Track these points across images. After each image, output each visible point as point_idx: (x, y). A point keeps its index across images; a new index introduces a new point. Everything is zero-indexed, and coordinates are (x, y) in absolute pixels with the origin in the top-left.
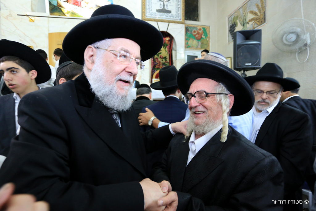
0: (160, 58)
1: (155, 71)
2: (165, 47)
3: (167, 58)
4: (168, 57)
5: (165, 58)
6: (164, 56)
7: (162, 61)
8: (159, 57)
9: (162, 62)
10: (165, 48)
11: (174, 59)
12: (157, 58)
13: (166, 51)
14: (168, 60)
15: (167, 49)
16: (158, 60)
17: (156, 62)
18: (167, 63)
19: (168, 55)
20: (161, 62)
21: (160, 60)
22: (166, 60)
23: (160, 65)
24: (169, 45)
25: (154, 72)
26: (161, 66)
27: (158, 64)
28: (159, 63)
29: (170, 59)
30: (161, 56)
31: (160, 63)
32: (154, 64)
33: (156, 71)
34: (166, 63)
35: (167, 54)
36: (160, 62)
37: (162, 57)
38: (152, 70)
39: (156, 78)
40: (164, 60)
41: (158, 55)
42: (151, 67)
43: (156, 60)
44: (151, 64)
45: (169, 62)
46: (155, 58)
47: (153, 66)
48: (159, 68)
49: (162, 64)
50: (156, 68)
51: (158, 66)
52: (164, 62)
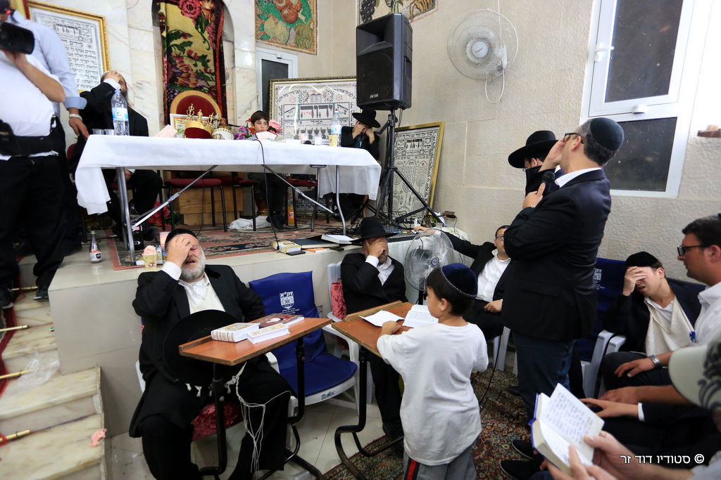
0: (189, 56)
1: (174, 92)
2: (201, 27)
3: (208, 61)
4: (210, 57)
5: (203, 59)
6: (199, 55)
7: (196, 65)
8: (186, 54)
9: (195, 69)
10: (203, 31)
11: (227, 64)
12: (179, 57)
13: (205, 39)
14: (211, 65)
15: (206, 35)
16: (182, 62)
17: (178, 69)
18: (209, 73)
19: (211, 51)
20: (192, 70)
21: (187, 61)
22: (205, 65)
23: (189, 76)
24: (213, 25)
25: (174, 97)
26: (193, 80)
27: (184, 75)
28: (185, 71)
29: (218, 64)
30: (190, 52)
31: (189, 72)
32: (171, 73)
33: (179, 92)
34: (207, 74)
35: (208, 49)
36: (187, 69)
37: (192, 55)
38: (167, 88)
39: (178, 113)
40: (199, 64)
41: (181, 47)
42: (164, 81)
43: (177, 61)
44: (164, 71)
45: (213, 71)
46: (173, 54)
47: (170, 77)
48: (188, 85)
49: (196, 74)
50: (177, 84)
51: (184, 79)
52: (200, 70)
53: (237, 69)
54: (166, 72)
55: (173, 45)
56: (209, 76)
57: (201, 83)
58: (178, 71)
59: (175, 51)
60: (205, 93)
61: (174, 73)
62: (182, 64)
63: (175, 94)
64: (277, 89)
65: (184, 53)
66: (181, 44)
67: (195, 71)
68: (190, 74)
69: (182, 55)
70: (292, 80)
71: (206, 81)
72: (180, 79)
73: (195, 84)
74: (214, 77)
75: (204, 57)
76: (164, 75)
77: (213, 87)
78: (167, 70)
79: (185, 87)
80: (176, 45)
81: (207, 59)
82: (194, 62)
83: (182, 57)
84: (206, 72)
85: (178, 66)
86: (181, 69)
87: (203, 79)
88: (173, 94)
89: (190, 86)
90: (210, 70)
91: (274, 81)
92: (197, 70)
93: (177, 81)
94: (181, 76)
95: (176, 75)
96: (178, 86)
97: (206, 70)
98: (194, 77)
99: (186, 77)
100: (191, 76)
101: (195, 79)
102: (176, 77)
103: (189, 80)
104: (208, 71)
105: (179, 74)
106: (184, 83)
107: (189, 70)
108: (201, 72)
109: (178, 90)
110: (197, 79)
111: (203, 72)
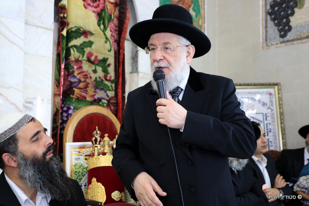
0: (89, 60)
1: (69, 109)
2: (104, 24)
3: (109, 65)
4: (111, 60)
5: (104, 62)
6: (100, 57)
7: (95, 71)
8: (85, 58)
9: (94, 76)
10: (105, 28)
11: (128, 68)
12: (77, 61)
13: (107, 38)
14: (111, 70)
15: (108, 33)
16: (81, 67)
17: (75, 77)
18: (109, 81)
19: (112, 53)
20: (91, 78)
21: (87, 67)
22: (105, 71)
23: (86, 86)
24: (116, 21)
25: (69, 116)
26: (91, 90)
27: (81, 85)
28: (82, 80)
29: (118, 70)
30: (90, 54)
31: (88, 80)
32: (68, 83)
33: (76, 109)
34: (106, 83)
35: (110, 51)
36: (86, 76)
37: (93, 58)
39: (75, 139)
40: (99, 69)
41: (80, 49)
42: (57, 95)
43: (75, 67)
44: (58, 81)
45: (113, 78)
46: (72, 58)
47: (65, 89)
48: (85, 98)
49: (94, 83)
50: (73, 98)
51: (81, 90)
52: (100, 78)
53: (140, 75)
55: (72, 47)
56: (108, 84)
57: (100, 94)
58: (75, 80)
59: (74, 54)
60: (104, 107)
61: (71, 83)
62: (80, 71)
63: (70, 112)
65: (83, 57)
66: (81, 45)
67: (93, 79)
68: (89, 84)
69: (80, 59)
71: (105, 92)
72: (76, 91)
73: (93, 96)
74: (113, 85)
75: (105, 60)
76: (58, 86)
77: (111, 99)
79: (81, 100)
80: (75, 46)
81: (108, 62)
82: (93, 68)
83: (81, 61)
84: (106, 80)
85: (75, 74)
86: (78, 77)
87: (102, 89)
88: (67, 112)
89: (89, 99)
90: (111, 77)
92: (96, 78)
93: (73, 94)
94: (78, 86)
95: (73, 86)
96: (74, 100)
97: (105, 77)
98: (92, 87)
99: (84, 87)
100: (89, 85)
101: (93, 90)
102: (73, 88)
103: (87, 91)
104: (108, 78)
105: (75, 84)
106: (81, 95)
107: (88, 78)
108: (101, 80)
109: (74, 105)
110: (95, 89)
111: (102, 80)
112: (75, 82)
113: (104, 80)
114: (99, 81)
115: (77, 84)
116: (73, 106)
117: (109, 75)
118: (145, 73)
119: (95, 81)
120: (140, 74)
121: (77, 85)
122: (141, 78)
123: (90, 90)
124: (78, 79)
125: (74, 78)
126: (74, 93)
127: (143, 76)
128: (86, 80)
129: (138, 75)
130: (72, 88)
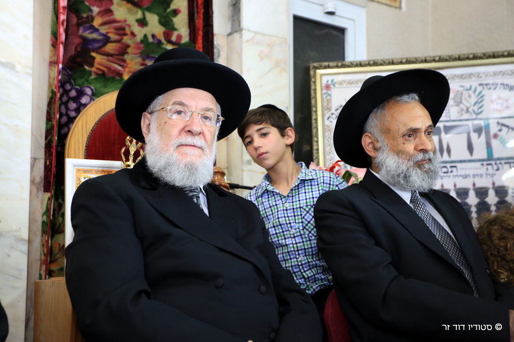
1: (81, 93)
3: (176, 12)
4: (181, 3)
7: (142, 23)
9: (140, 32)
14: (181, 23)
16: (109, 11)
17: (95, 29)
20: (133, 34)
22: (167, 23)
23: (123, 51)
25: (80, 108)
26: (134, 60)
27: (110, 48)
28: (113, 37)
29: (199, 21)
31: (126, 39)
32: (77, 41)
33: (95, 95)
36: (121, 31)
38: (62, 84)
40: (153, 19)
42: (52, 63)
43: (96, 9)
44: (55, 35)
45: (185, 39)
47: (72, 51)
48: (119, 74)
49: (142, 46)
50: (90, 73)
51: (111, 58)
52: (153, 36)
53: (246, 35)
54: (63, 37)
58: (94, 36)
61: (86, 41)
62: (106, 18)
63: (84, 100)
64: (328, 87)
67: (139, 37)
68: (128, 46)
70: (352, 65)
72: (99, 58)
75: (165, 1)
76: (54, 45)
78: (66, 31)
79: (111, 78)
81: (173, 7)
82: (139, 15)
84: (169, 41)
85: (96, 23)
86: (103, 30)
88: (76, 99)
90: (179, 37)
91: (320, 68)
92: (145, 36)
93: (92, 65)
94: (103, 49)
95: (90, 47)
96: (93, 77)
97: (168, 36)
98: (136, 54)
99: (116, 53)
100: (129, 50)
101: (139, 60)
102: (90, 53)
103: (124, 61)
104: (174, 39)
105: (96, 45)
106: (109, 69)
107: (126, 34)
108: (156, 42)
109: (93, 88)
110: (144, 60)
111: (160, 42)
112: (94, 40)
113: (163, 41)
114: (152, 43)
115: (100, 44)
116: (92, 90)
117: (175, 34)
118: (256, 33)
119: (142, 42)
120: (244, 32)
121: (101, 47)
122: (247, 41)
123: (132, 60)
124: (102, 35)
125: (92, 32)
126: (94, 62)
127: (253, 37)
128: (122, 39)
129: (241, 37)
130: (89, 51)
